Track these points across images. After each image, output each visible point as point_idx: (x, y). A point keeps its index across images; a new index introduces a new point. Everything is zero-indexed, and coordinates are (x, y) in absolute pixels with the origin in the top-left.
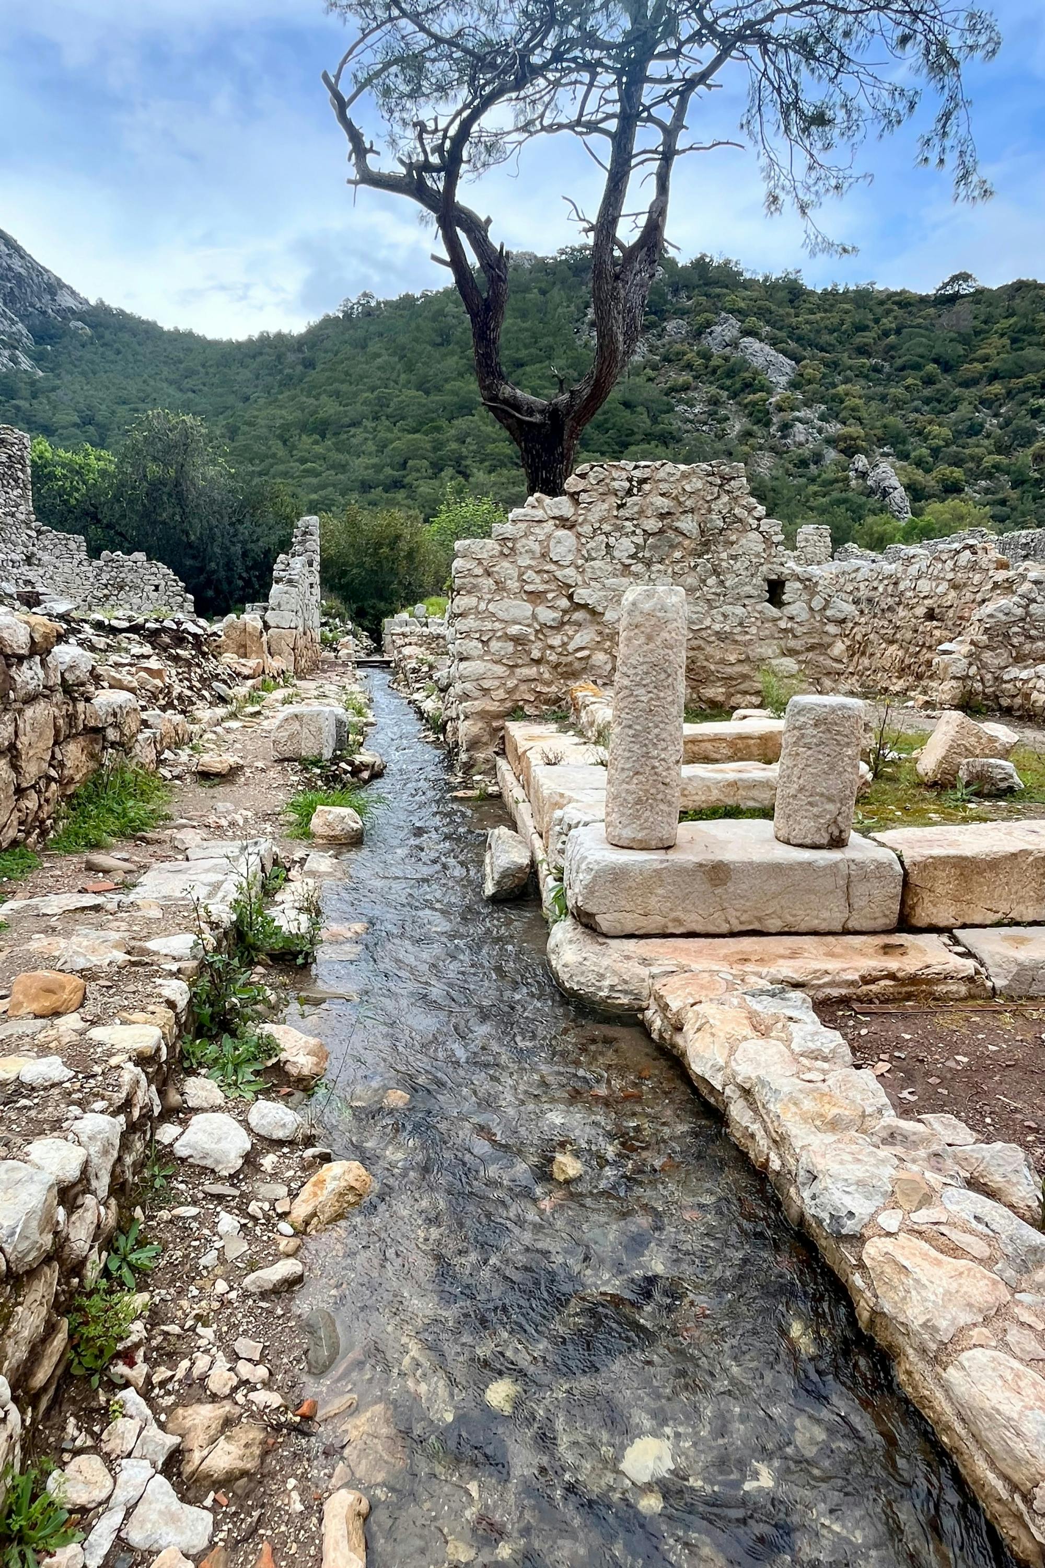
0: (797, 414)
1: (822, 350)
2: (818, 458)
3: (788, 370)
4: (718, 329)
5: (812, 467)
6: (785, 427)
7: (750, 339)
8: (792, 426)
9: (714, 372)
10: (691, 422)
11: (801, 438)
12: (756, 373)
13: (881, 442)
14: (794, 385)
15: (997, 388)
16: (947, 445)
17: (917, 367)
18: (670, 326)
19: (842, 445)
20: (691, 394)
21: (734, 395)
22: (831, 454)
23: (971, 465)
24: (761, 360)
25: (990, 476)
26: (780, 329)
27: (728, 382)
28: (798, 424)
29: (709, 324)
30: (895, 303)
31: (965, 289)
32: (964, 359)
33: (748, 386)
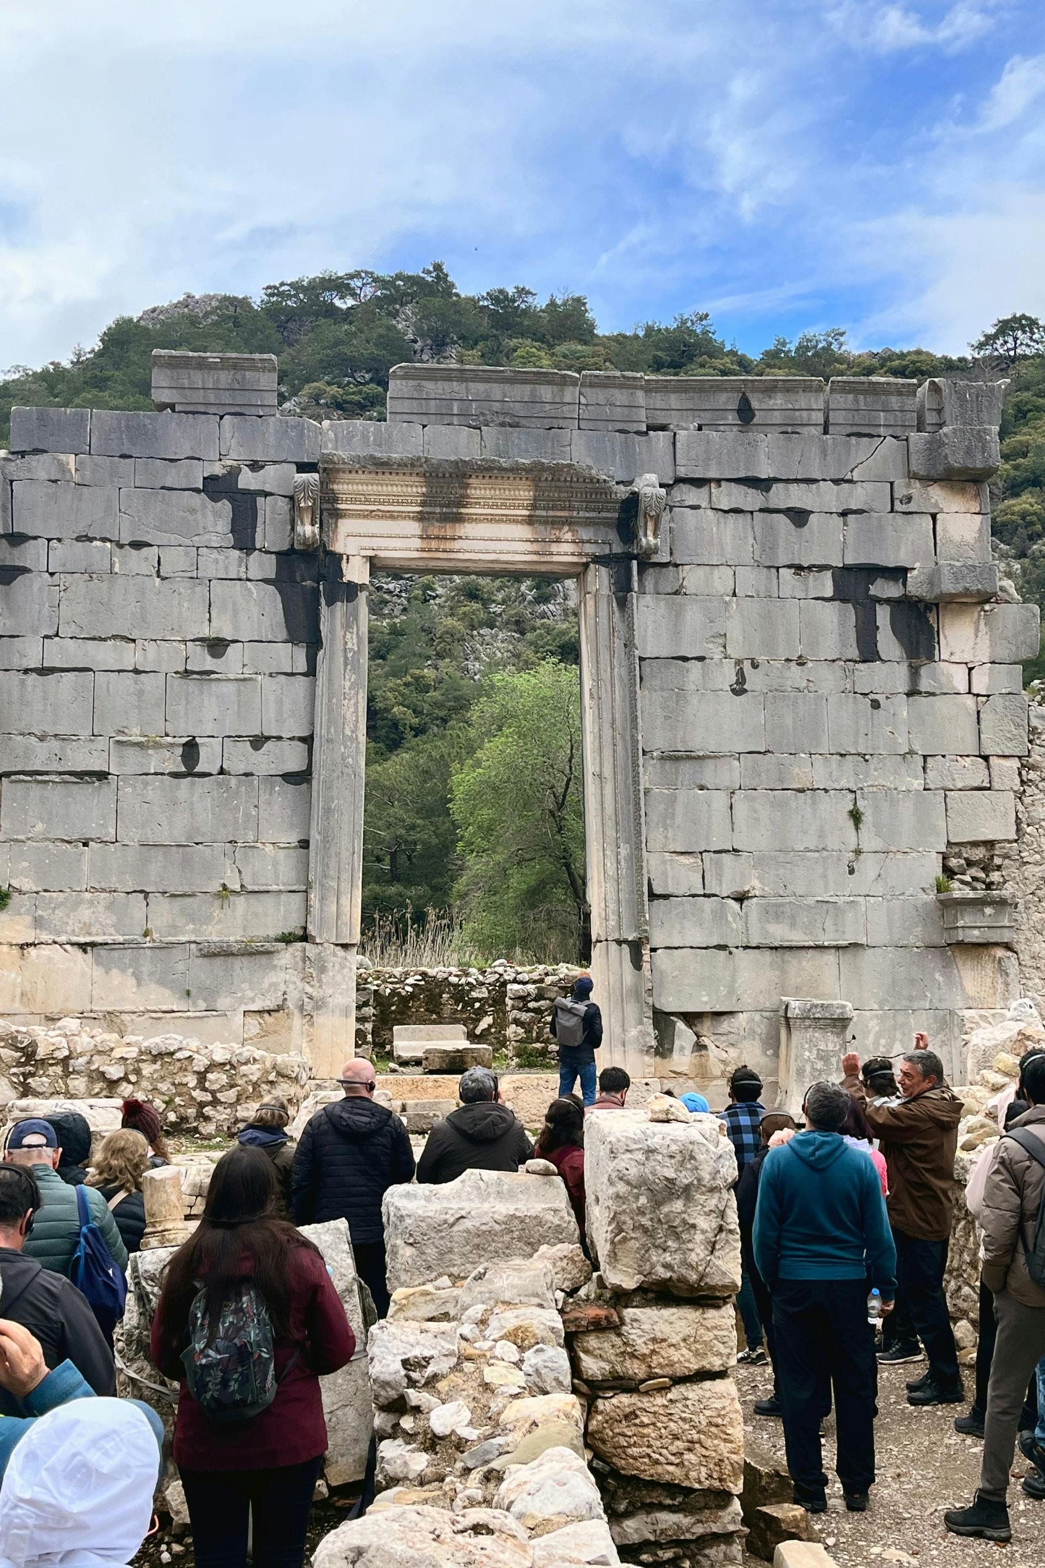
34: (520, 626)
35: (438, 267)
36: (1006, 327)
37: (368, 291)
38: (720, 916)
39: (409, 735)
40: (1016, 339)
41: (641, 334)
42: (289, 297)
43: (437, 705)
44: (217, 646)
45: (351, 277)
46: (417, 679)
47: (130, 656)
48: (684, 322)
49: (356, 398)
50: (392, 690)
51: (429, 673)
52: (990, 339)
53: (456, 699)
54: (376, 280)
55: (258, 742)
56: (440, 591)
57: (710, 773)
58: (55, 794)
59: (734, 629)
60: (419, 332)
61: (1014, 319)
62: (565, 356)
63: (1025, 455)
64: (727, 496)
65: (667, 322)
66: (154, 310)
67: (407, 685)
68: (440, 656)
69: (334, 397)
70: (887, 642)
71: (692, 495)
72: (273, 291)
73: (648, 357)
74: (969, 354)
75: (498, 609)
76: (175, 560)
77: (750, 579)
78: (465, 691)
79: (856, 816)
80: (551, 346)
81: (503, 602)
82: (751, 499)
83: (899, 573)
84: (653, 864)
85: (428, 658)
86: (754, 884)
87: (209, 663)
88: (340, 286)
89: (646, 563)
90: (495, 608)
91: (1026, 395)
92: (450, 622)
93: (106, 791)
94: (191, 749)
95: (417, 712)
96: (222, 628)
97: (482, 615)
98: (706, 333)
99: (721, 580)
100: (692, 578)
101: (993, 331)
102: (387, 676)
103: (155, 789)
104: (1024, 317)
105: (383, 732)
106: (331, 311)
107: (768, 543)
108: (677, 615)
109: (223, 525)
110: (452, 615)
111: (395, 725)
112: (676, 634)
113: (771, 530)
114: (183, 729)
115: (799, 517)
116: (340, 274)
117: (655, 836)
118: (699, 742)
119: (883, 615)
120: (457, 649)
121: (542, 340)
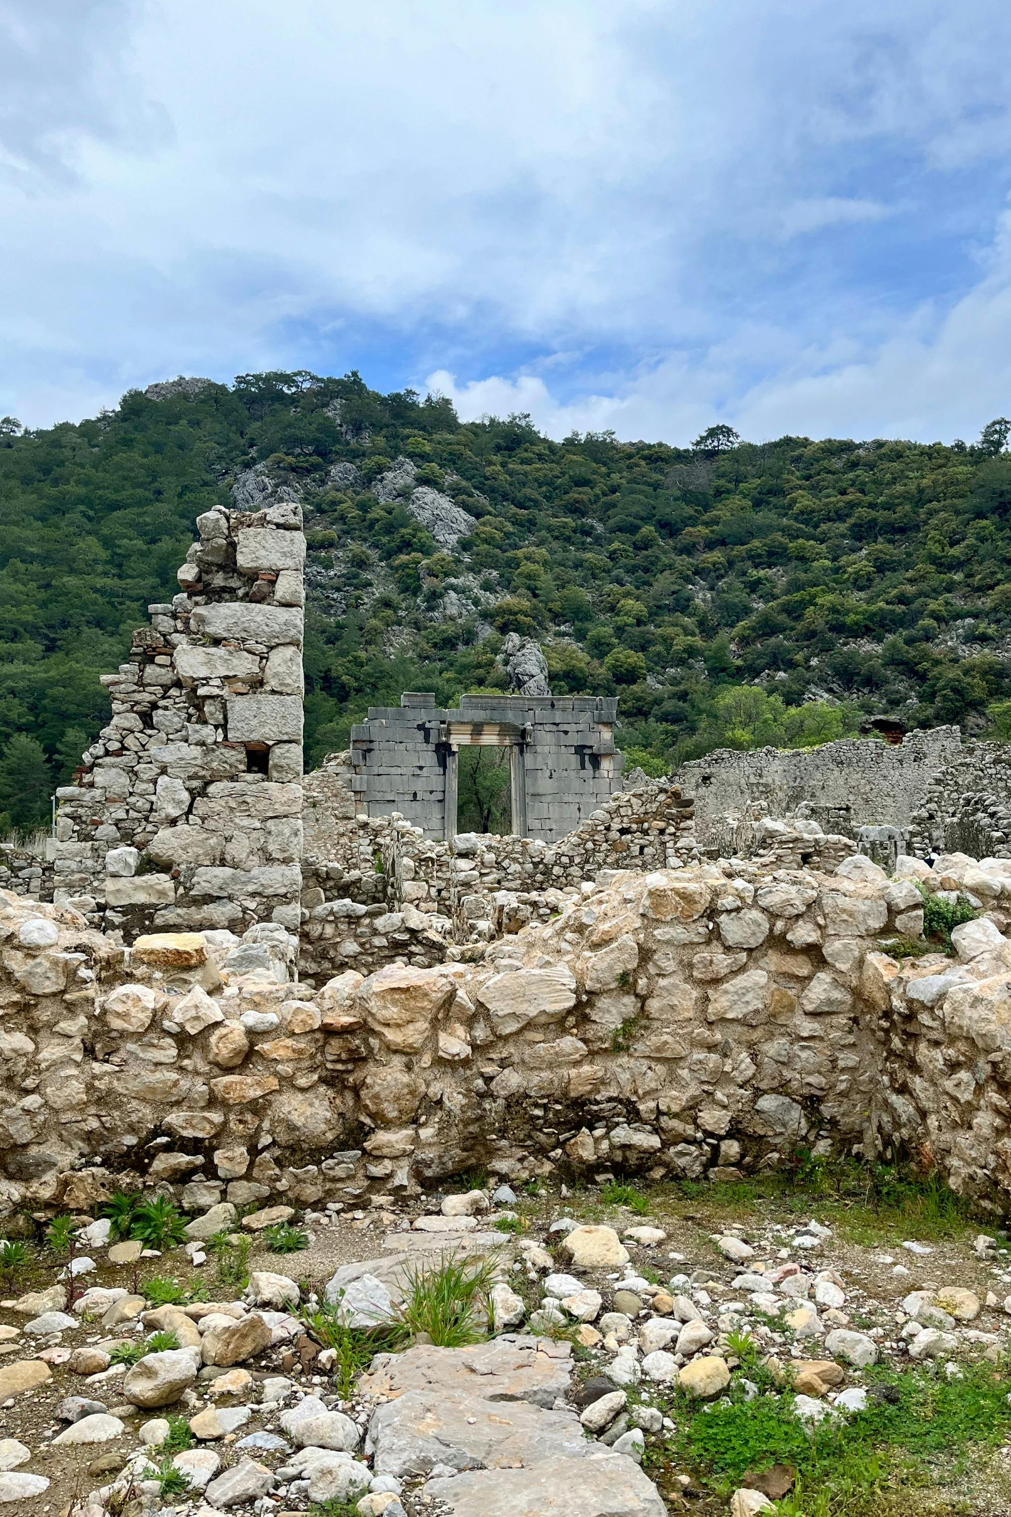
0: (452, 580)
1: (521, 506)
2: (469, 637)
3: (463, 527)
4: (390, 475)
5: (461, 647)
6: (434, 597)
7: (425, 489)
8: (441, 596)
9: (371, 527)
10: (322, 587)
11: (453, 611)
12: (417, 529)
13: (557, 618)
14: (465, 545)
15: (716, 556)
16: (639, 623)
17: (633, 530)
18: (334, 470)
19: (499, 620)
20: (334, 552)
21: (388, 555)
22: (487, 632)
23: (659, 648)
24: (427, 514)
25: (682, 662)
26: (468, 479)
27: (385, 540)
28: (452, 594)
29: (380, 469)
30: (644, 458)
31: (722, 444)
32: (692, 521)
33: (406, 545)
34: (417, 625)
35: (355, 374)
36: (713, 433)
37: (307, 385)
38: (545, 834)
39: (353, 693)
40: (719, 440)
41: (487, 423)
42: (252, 385)
43: (369, 675)
44: (421, 768)
45: (296, 374)
46: (355, 658)
47: (399, 771)
48: (514, 419)
49: (305, 465)
50: (341, 665)
51: (363, 655)
52: (703, 439)
53: (381, 672)
54: (312, 378)
55: (431, 792)
56: (366, 600)
57: (543, 799)
58: (382, 806)
59: (550, 762)
60: (344, 421)
61: (718, 428)
62: (439, 443)
63: (717, 524)
64: (547, 728)
65: (503, 418)
66: (156, 386)
67: (349, 661)
68: (368, 643)
69: (290, 464)
70: (588, 765)
71: (540, 727)
72: (240, 380)
73: (492, 445)
74: (691, 447)
75: (403, 614)
76: (410, 746)
77: (553, 749)
78: (386, 667)
79: (579, 809)
80: (430, 434)
81: (406, 609)
82: (554, 728)
83: (591, 747)
84: (529, 821)
85: (361, 643)
86: (554, 827)
87: (419, 772)
88: (287, 379)
89: (527, 745)
90: (402, 613)
91: (722, 482)
92: (374, 622)
93: (394, 804)
94: (415, 794)
95: (357, 679)
96: (422, 764)
97: (394, 618)
98: (528, 426)
99: (546, 749)
100: (539, 749)
101: (705, 434)
102: (337, 655)
103: (407, 804)
104: (724, 426)
105: (336, 691)
106: (281, 396)
107: (558, 740)
108: (535, 758)
109: (422, 737)
110: (375, 617)
111: (343, 686)
112: (535, 763)
113: (559, 736)
114: (413, 789)
115: (566, 732)
116: (288, 372)
117: (529, 815)
118: (541, 791)
119: (587, 758)
120: (379, 639)
121: (423, 429)
